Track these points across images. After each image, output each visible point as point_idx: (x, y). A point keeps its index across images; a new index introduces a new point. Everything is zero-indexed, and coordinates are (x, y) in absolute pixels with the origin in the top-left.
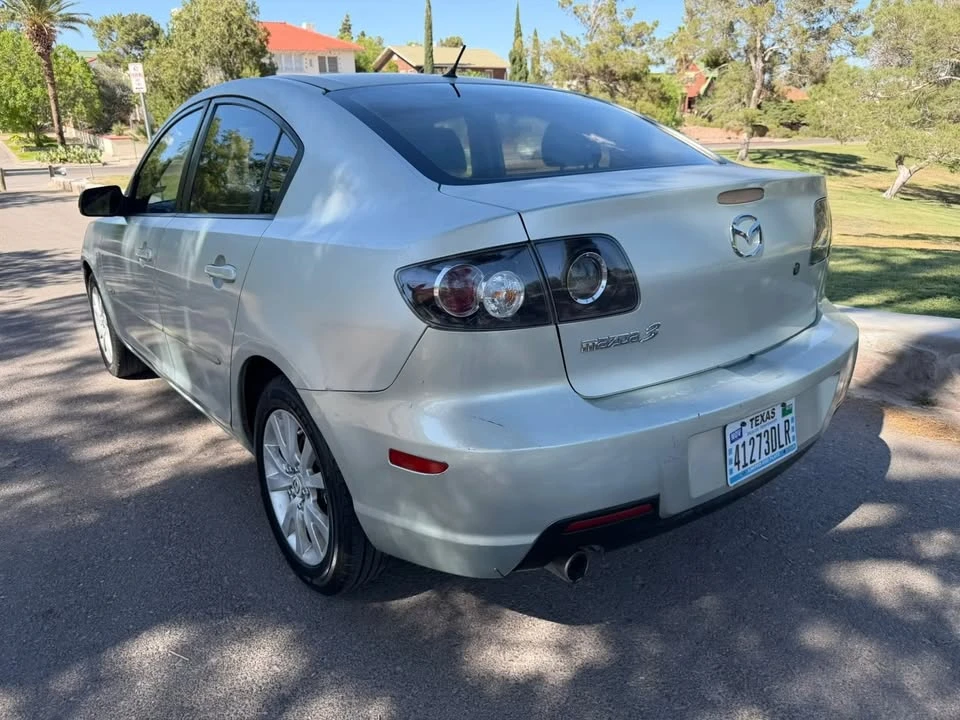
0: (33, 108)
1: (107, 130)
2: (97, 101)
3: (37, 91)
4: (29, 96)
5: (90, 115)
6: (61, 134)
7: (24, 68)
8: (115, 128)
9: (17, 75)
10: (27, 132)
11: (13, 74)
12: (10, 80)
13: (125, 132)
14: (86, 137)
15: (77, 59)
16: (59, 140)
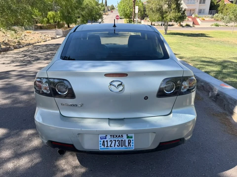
0: (130, 13)
1: (143, 19)
2: (143, 12)
3: (131, 10)
4: (130, 11)
5: (141, 15)
6: (133, 20)
7: (130, 5)
8: (145, 18)
9: (129, 6)
10: (128, 19)
11: (128, 6)
12: (127, 8)
13: (147, 19)
14: (139, 20)
15: (141, 2)
16: (133, 21)
